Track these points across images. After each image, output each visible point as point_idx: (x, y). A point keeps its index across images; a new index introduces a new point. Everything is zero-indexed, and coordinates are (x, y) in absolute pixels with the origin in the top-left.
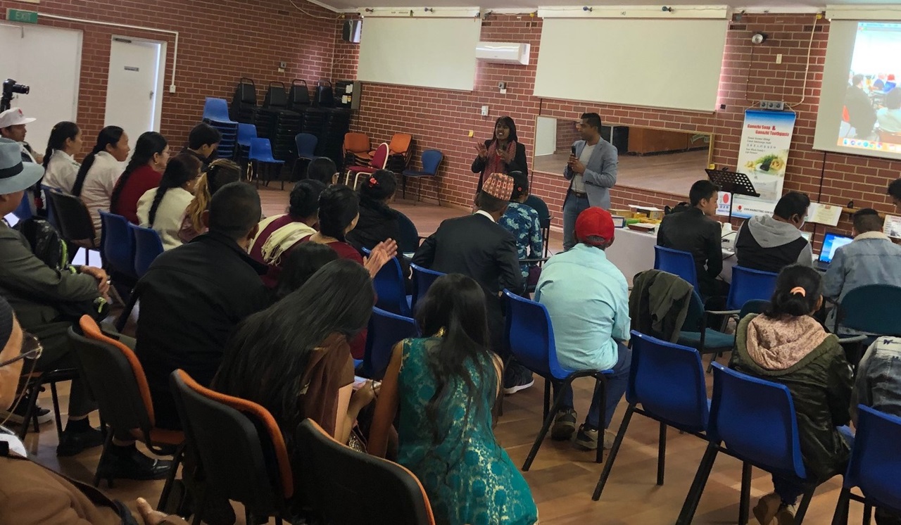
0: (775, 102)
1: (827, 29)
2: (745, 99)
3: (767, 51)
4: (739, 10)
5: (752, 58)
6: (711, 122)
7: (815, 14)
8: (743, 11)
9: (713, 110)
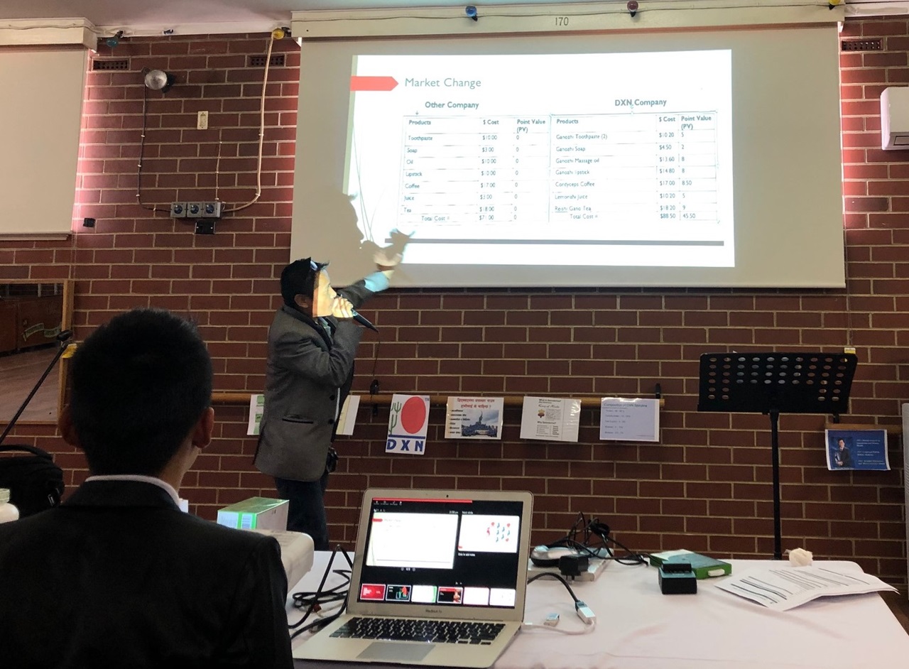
0: (202, 205)
1: (296, 60)
2: (137, 203)
3: (176, 107)
4: (110, 30)
5: (147, 122)
6: (63, 256)
7: (269, 34)
8: (121, 32)
9: (67, 230)
